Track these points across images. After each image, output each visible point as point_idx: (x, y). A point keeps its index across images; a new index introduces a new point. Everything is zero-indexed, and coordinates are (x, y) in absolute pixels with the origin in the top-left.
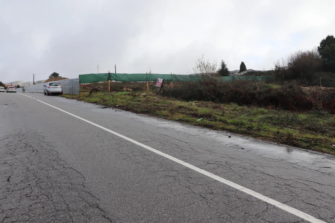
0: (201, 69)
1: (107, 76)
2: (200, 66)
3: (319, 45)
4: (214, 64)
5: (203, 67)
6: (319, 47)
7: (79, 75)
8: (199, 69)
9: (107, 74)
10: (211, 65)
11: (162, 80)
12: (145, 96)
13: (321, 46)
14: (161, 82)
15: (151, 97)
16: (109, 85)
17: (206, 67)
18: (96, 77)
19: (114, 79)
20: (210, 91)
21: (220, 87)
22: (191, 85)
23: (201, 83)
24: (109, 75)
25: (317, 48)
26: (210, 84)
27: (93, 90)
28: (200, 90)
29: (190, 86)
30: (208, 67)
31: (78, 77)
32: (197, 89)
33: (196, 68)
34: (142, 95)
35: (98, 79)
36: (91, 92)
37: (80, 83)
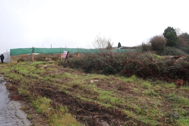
0: (98, 43)
1: (32, 50)
2: (98, 41)
3: (164, 32)
4: (108, 39)
5: (100, 41)
6: (163, 33)
7: (10, 50)
8: (97, 43)
9: (31, 48)
10: (107, 40)
11: (67, 52)
12: (46, 68)
13: (165, 32)
14: (66, 54)
15: (51, 69)
16: (33, 56)
17: (102, 42)
18: (23, 51)
19: (37, 52)
20: (107, 62)
21: (116, 58)
22: (91, 56)
23: (99, 54)
24: (33, 49)
25: (163, 34)
26: (107, 55)
27: (20, 60)
28: (98, 61)
29: (89, 57)
30: (104, 42)
32: (96, 60)
33: (95, 42)
34: (43, 67)
35: (24, 52)
36: (18, 62)
37: (11, 55)
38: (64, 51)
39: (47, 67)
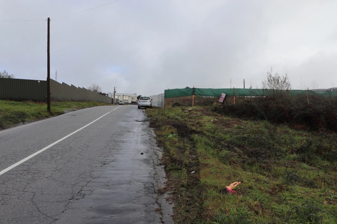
1: (192, 91)
7: (165, 90)
11: (225, 95)
14: (224, 97)
18: (180, 92)
19: (198, 94)
24: (193, 89)
31: (164, 92)
34: (187, 110)
35: (182, 93)
36: (173, 106)
37: (165, 97)
38: (222, 94)
39: (192, 110)
